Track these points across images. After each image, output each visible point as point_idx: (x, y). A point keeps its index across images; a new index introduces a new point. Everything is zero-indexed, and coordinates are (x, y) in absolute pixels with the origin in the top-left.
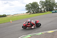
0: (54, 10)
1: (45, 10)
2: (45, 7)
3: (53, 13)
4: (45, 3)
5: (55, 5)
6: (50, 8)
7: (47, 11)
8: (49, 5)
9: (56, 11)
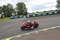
0: (12, 16)
1: (3, 16)
2: (3, 13)
3: (11, 19)
4: (3, 9)
5: (13, 10)
6: (8, 14)
7: (5, 17)
8: (7, 10)
9: (14, 17)
